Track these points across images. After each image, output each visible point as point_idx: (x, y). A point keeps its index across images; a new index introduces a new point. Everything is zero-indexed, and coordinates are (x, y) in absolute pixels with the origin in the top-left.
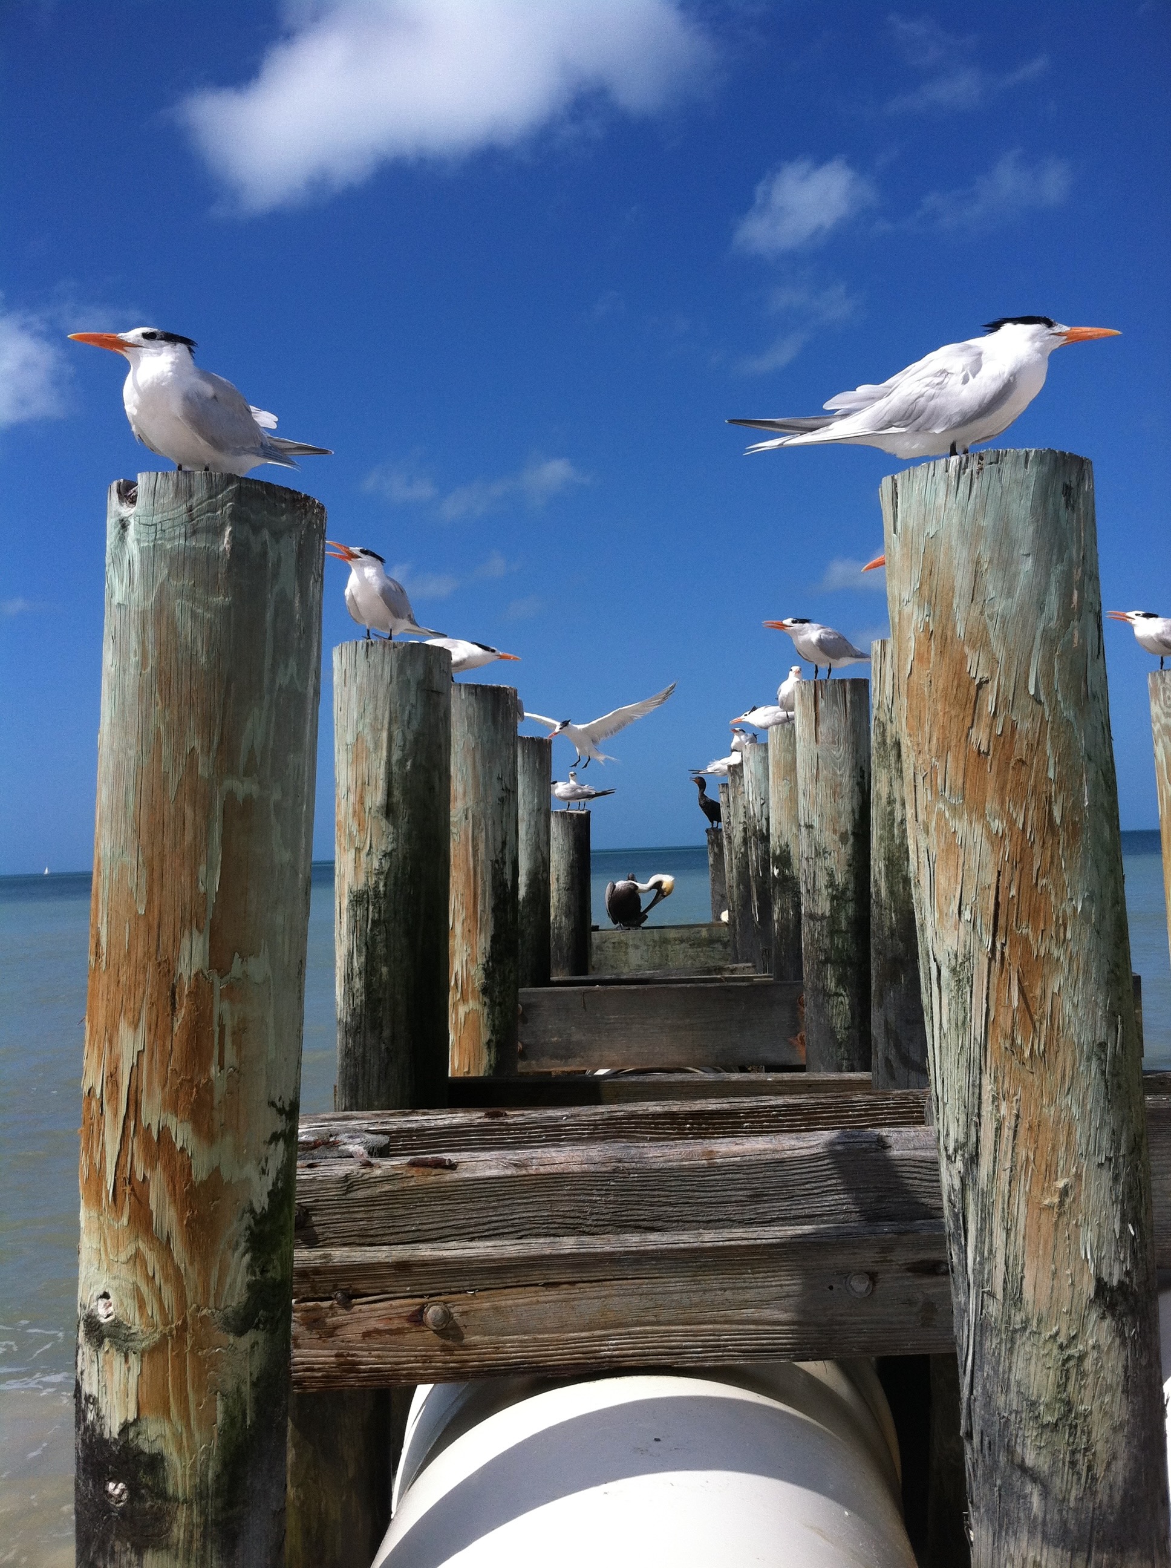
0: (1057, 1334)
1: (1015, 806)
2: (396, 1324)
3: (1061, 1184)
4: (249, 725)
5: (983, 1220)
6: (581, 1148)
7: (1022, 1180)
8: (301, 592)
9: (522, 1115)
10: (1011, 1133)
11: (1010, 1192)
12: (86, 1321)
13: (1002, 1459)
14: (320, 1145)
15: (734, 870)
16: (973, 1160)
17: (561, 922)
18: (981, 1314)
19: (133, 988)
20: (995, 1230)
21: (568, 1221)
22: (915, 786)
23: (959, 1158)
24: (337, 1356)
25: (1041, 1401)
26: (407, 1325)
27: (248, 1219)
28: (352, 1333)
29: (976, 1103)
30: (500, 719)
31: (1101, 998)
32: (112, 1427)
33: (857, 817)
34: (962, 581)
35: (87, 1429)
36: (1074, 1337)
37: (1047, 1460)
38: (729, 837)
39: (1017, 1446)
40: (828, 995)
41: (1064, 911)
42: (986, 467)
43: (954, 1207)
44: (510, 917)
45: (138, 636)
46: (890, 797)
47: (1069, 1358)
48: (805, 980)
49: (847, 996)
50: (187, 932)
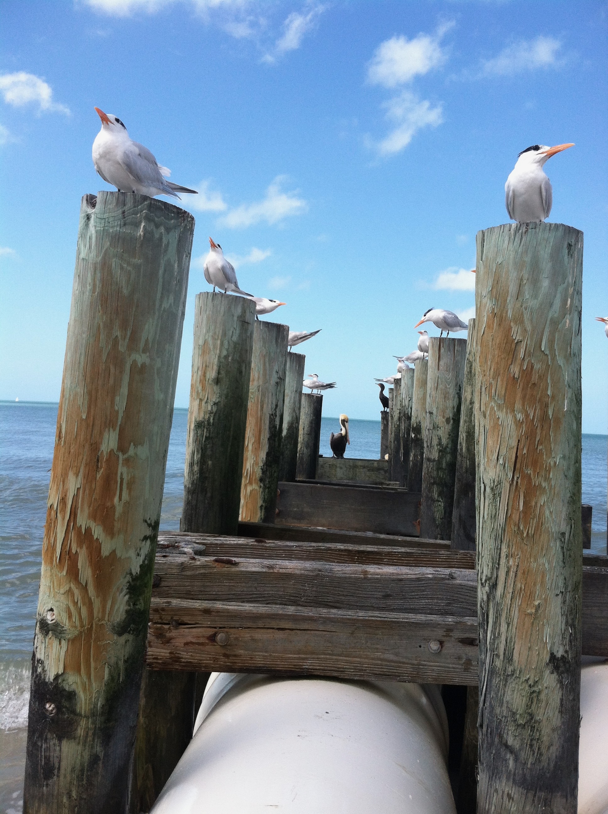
0: (529, 679)
1: (530, 407)
2: (202, 640)
3: (536, 603)
4: (147, 327)
5: (497, 617)
6: (301, 562)
7: (518, 599)
8: (178, 261)
9: (274, 543)
10: (514, 574)
11: (511, 604)
12: (40, 622)
13: (496, 740)
14: (170, 547)
15: (393, 433)
16: (494, 586)
17: (304, 450)
18: (492, 665)
19: (77, 456)
20: (502, 623)
21: (292, 598)
22: (481, 393)
23: (487, 585)
24: (170, 653)
25: (518, 713)
26: (207, 641)
27: (128, 578)
28: (179, 642)
29: (498, 557)
30: (279, 341)
31: (564, 509)
32: (50, 676)
33: (455, 410)
34: (512, 288)
35: (37, 676)
36: (537, 682)
37: (519, 743)
38: (392, 416)
39: (504, 734)
40: (434, 501)
41: (550, 463)
42: (530, 230)
43: (483, 609)
44: (277, 444)
45: (92, 276)
46: (471, 400)
47: (534, 692)
48: (422, 492)
49: (443, 502)
50: (107, 430)
